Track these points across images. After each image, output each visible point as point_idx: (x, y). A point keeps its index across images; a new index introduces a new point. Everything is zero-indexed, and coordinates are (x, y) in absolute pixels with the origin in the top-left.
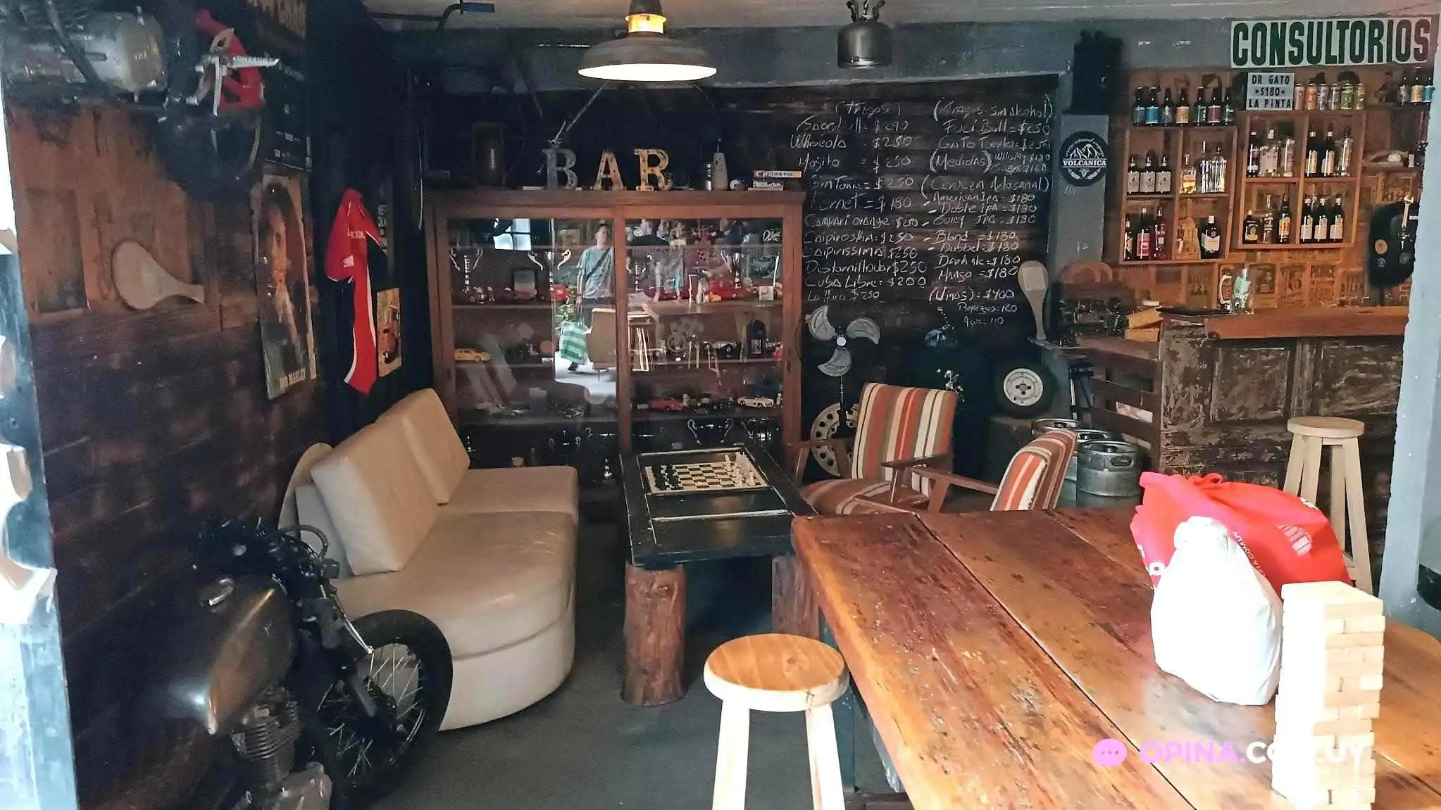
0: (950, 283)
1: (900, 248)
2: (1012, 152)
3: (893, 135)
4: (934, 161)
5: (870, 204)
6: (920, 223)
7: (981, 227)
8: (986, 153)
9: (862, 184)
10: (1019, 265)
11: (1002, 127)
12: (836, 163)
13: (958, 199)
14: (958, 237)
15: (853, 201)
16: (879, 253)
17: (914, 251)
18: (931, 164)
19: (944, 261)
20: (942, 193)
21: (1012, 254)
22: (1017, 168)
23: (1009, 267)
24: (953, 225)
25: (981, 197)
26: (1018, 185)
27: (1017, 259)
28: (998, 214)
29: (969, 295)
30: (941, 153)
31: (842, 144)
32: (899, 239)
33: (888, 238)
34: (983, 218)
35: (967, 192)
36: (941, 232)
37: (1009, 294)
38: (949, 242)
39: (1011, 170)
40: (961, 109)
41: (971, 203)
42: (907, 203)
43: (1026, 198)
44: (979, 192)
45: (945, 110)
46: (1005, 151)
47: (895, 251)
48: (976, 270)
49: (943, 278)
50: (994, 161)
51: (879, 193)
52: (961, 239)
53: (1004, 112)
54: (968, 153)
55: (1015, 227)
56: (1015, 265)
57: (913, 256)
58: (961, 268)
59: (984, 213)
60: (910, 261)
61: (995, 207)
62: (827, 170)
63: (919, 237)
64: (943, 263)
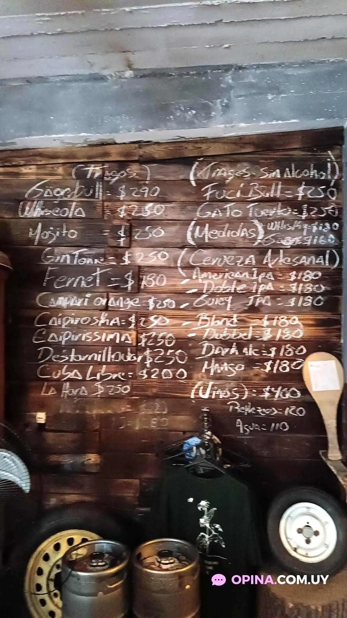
0: (218, 377)
1: (154, 334)
2: (289, 222)
3: (143, 201)
4: (193, 232)
5: (116, 281)
6: (178, 304)
7: (254, 309)
8: (256, 222)
9: (106, 259)
10: (304, 357)
11: (276, 191)
12: (73, 234)
13: (223, 278)
14: (225, 323)
15: (95, 277)
16: (126, 339)
17: (170, 338)
18: (189, 234)
19: (209, 349)
20: (203, 269)
21: (295, 343)
22: (297, 240)
23: (291, 360)
24: (218, 307)
25: (252, 274)
26: (298, 260)
27: (301, 350)
28: (274, 295)
29: (242, 393)
30: (201, 223)
31: (80, 213)
32: (152, 323)
33: (138, 321)
34: (255, 298)
35: (233, 269)
36: (203, 315)
37: (293, 393)
38: (214, 327)
39: (288, 242)
40: (223, 172)
41: (239, 281)
42: (161, 281)
43: (310, 275)
44: (249, 268)
45: (204, 173)
46: (281, 219)
47: (149, 338)
48: (250, 362)
49: (208, 371)
50: (267, 232)
51: (127, 268)
52: (228, 324)
53: (277, 173)
54: (234, 223)
55: (298, 310)
56: (300, 357)
57: (170, 343)
58: (232, 360)
59: (256, 293)
60: (166, 349)
61: (270, 287)
62: (62, 242)
63: (176, 322)
64: (207, 352)
